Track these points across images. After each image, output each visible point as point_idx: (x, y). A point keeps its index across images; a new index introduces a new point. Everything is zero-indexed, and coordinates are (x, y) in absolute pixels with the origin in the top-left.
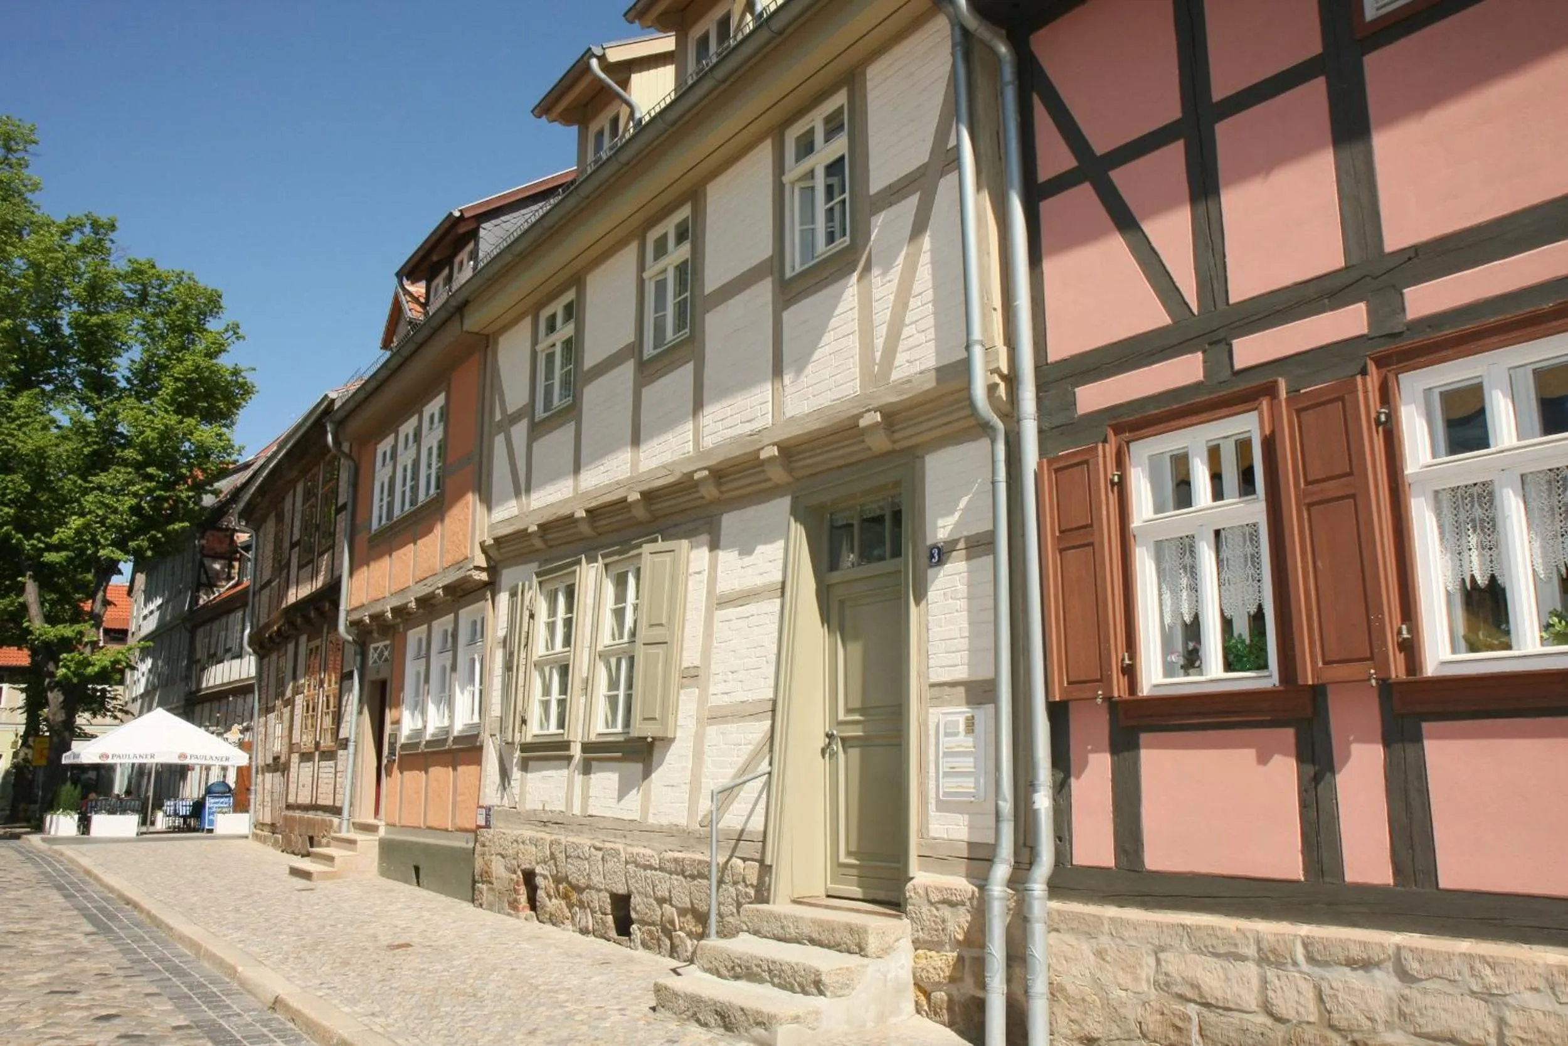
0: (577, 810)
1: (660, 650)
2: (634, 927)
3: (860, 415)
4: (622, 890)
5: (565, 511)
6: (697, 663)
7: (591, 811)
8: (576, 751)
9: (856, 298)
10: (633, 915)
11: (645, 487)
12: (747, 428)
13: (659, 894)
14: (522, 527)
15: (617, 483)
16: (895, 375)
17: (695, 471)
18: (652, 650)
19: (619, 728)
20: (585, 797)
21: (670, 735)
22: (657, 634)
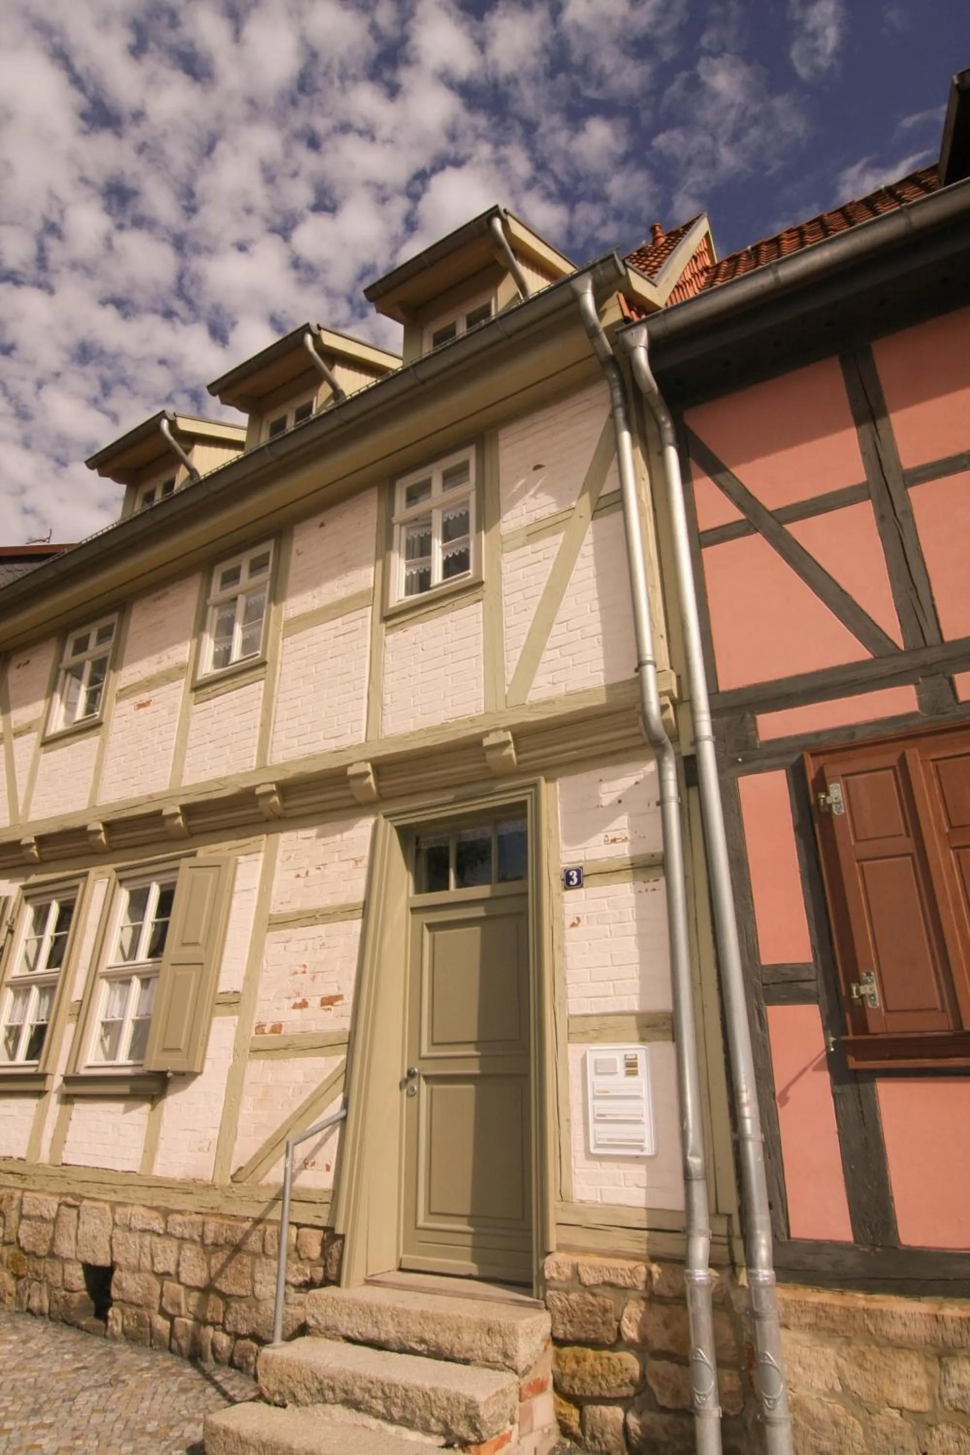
0: (45, 1157)
1: (193, 973)
2: (113, 1312)
3: (487, 734)
4: (103, 1260)
5: (77, 823)
6: (239, 987)
7: (67, 1158)
8: (56, 1082)
9: (481, 625)
10: (115, 1293)
11: (184, 801)
12: (333, 745)
13: (159, 1268)
14: (17, 838)
15: (150, 797)
16: (533, 696)
17: (258, 786)
18: (180, 971)
19: (123, 1057)
20: (59, 1141)
21: (197, 1070)
22: (189, 954)
